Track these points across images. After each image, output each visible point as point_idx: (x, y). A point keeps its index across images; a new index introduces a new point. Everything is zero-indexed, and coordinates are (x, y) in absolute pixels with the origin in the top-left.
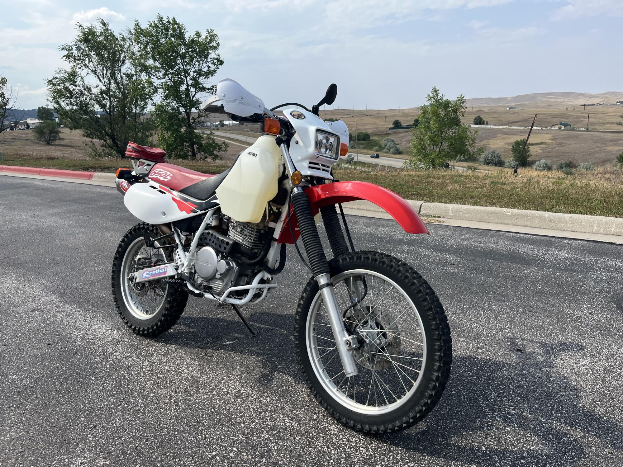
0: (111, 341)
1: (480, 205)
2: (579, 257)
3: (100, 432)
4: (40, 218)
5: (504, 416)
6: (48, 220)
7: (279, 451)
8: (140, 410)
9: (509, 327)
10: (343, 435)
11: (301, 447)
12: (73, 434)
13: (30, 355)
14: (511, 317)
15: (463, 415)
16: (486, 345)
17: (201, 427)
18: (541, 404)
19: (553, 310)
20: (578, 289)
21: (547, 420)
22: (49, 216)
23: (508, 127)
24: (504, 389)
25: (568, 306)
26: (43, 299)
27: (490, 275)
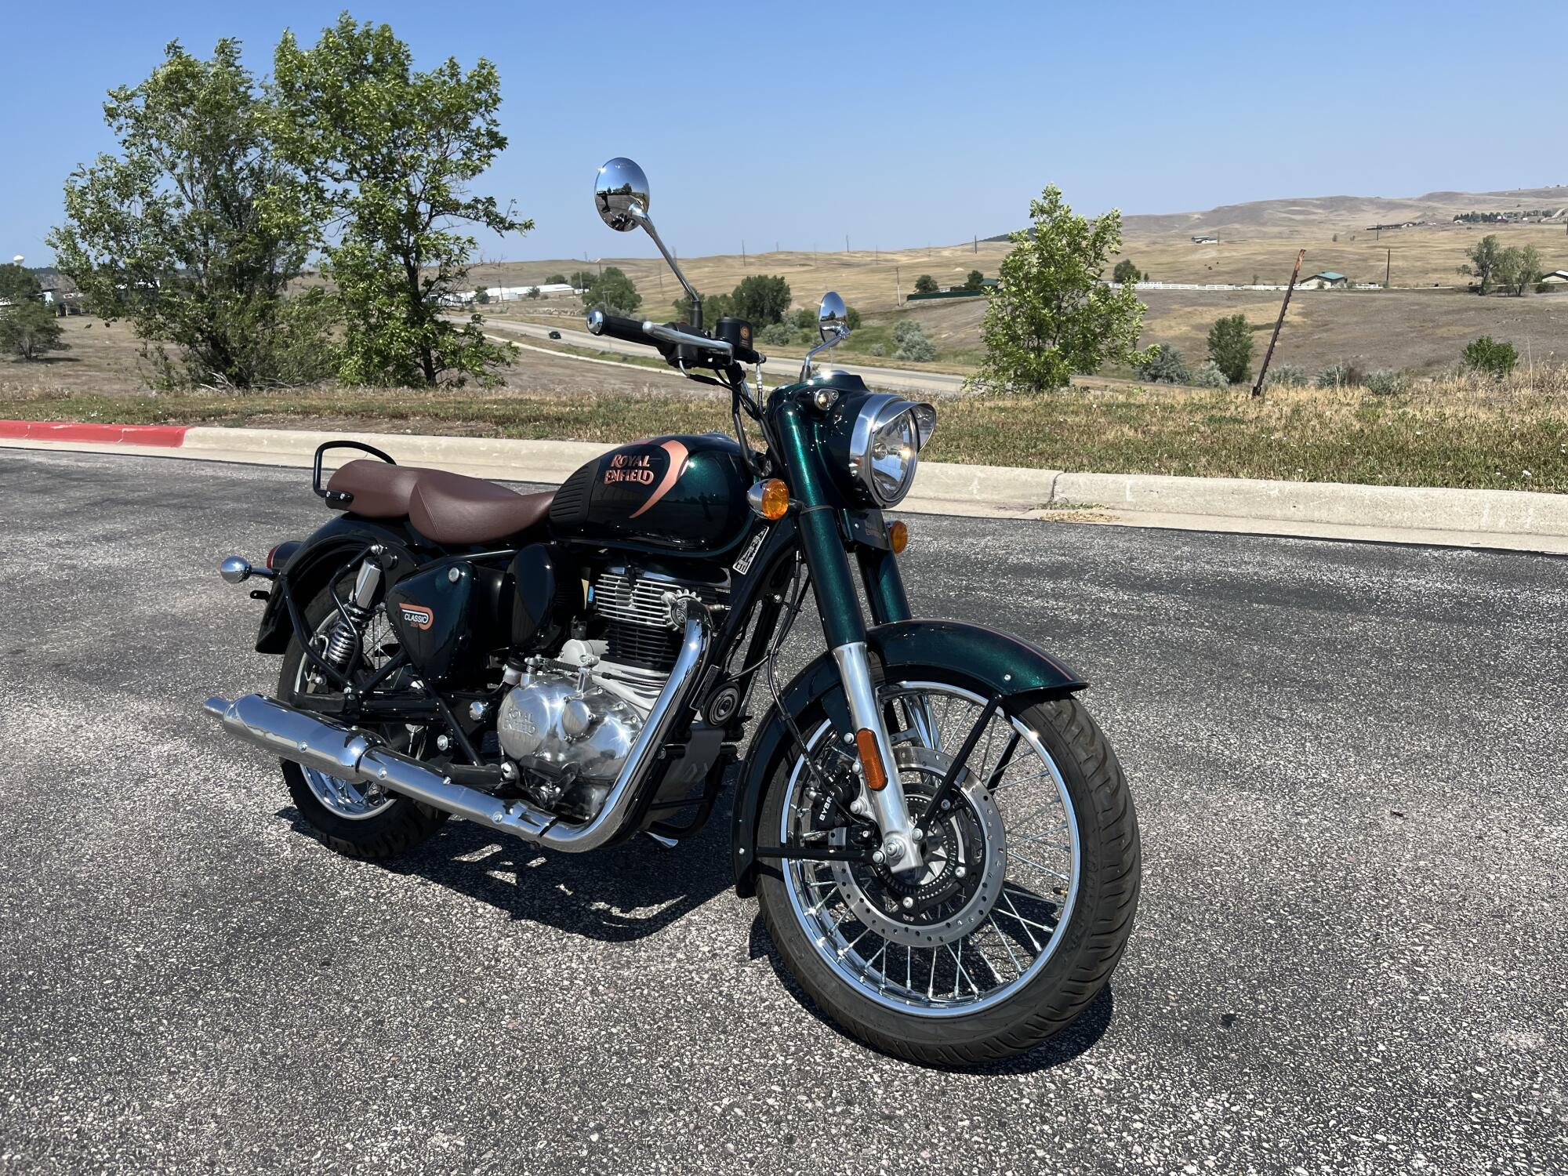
1: (1198, 475)
2: (1472, 589)
3: (417, 1069)
4: (76, 547)
5: (1405, 967)
6: (101, 552)
7: (887, 1085)
8: (503, 1010)
9: (1355, 762)
12: (346, 1079)
14: (1352, 736)
15: (1308, 973)
16: (1314, 806)
17: (674, 1040)
18: (1484, 937)
19: (1448, 715)
20: (1489, 665)
21: (1507, 971)
22: (97, 541)
23: (1197, 287)
24: (1387, 906)
25: (1480, 706)
26: (154, 751)
27: (1272, 639)
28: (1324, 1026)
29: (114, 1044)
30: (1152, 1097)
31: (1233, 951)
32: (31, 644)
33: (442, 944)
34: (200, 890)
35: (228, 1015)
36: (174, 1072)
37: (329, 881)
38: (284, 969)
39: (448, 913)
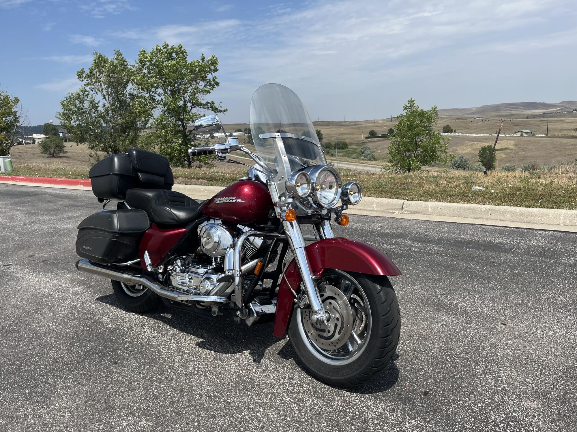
1: (456, 202)
2: (550, 245)
3: (140, 399)
4: (57, 221)
5: (494, 378)
6: (65, 223)
7: (300, 410)
8: (173, 380)
9: (492, 305)
10: (355, 397)
11: (319, 407)
12: (116, 401)
13: (67, 338)
14: (493, 296)
15: (458, 378)
16: (473, 320)
17: (229, 392)
18: (526, 368)
20: (551, 272)
21: (532, 381)
22: (65, 219)
23: (474, 135)
24: (492, 356)
25: (543, 287)
26: (71, 290)
27: (471, 261)
28: (460, 397)
29: (41, 387)
30: (393, 418)
31: (433, 370)
32: (36, 254)
33: (156, 358)
34: (78, 337)
35: (80, 379)
36: (60, 397)
37: (122, 335)
38: (101, 365)
39: (161, 347)
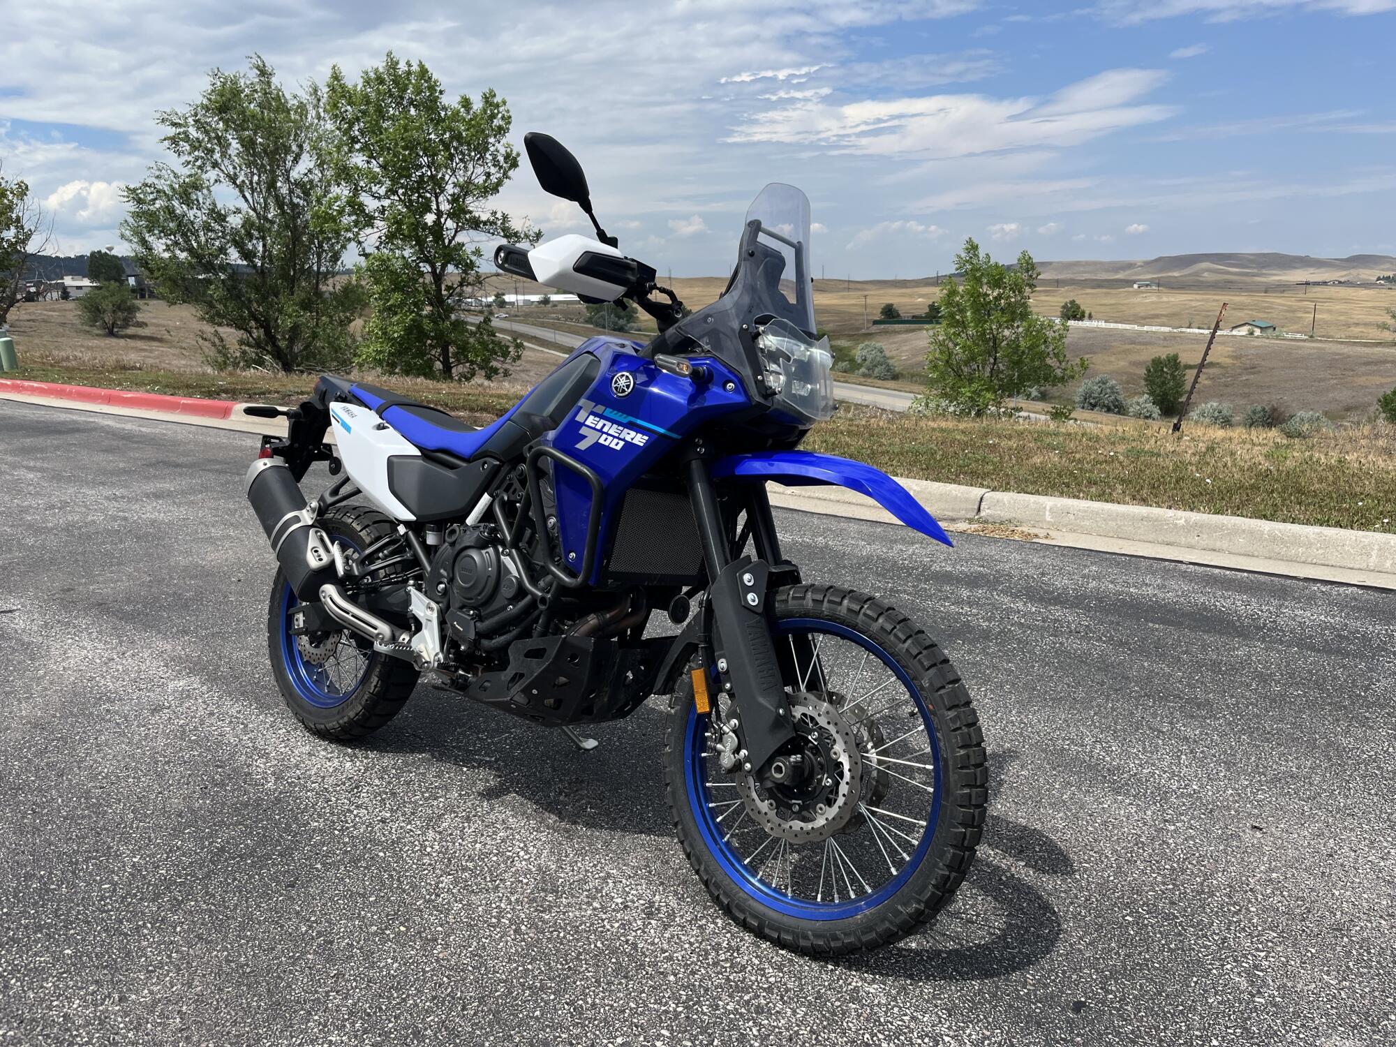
0: (344, 784)
1: (1112, 501)
2: (1353, 624)
3: (356, 987)
4: (129, 502)
5: (1247, 971)
6: (149, 508)
8: (436, 940)
9: (1225, 776)
10: (900, 1008)
11: (811, 1031)
12: (294, 990)
13: (165, 812)
14: (1225, 752)
15: (1158, 969)
16: (1182, 814)
17: (581, 980)
18: (1322, 948)
19: (1316, 740)
20: (1360, 695)
21: (1340, 982)
22: (148, 497)
23: (1136, 327)
24: (1236, 913)
25: (1346, 733)
26: (171, 686)
27: (1162, 657)
28: (1165, 1018)
29: (104, 941)
31: (1091, 943)
32: (80, 584)
33: (391, 876)
34: (192, 811)
35: (202, 924)
36: (152, 971)
37: (302, 812)
38: (254, 888)
39: (401, 850)
